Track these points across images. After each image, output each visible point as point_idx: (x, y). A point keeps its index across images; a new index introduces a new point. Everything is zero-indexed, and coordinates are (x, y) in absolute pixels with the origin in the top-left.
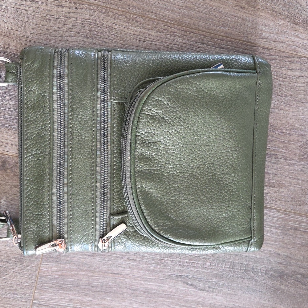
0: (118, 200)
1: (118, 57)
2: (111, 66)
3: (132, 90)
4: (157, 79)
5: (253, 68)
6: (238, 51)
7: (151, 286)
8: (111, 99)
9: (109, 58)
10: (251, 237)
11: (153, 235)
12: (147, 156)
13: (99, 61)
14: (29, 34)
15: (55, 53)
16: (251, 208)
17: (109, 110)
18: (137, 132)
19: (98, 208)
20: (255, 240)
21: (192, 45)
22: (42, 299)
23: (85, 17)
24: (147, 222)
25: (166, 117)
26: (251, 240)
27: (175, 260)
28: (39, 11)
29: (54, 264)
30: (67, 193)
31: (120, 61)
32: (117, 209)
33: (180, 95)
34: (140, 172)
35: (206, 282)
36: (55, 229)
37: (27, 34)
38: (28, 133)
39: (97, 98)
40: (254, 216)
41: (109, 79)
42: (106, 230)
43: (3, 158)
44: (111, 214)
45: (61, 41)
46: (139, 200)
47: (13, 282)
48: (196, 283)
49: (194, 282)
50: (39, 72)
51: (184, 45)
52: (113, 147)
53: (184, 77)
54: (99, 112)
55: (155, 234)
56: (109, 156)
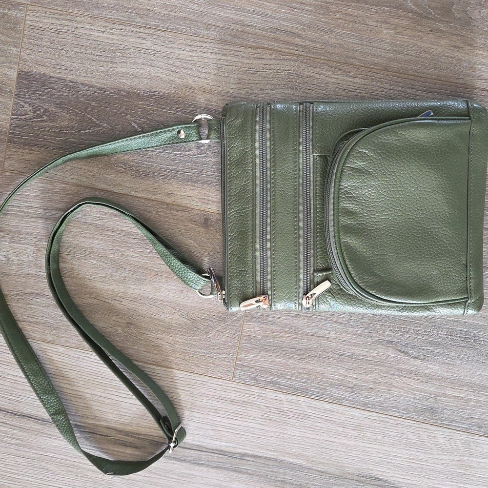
0: (322, 257)
1: (320, 109)
2: (313, 119)
3: (334, 143)
4: (360, 131)
5: (466, 114)
6: (453, 95)
7: (358, 351)
8: (313, 152)
9: (311, 111)
10: (468, 297)
11: (358, 291)
12: (350, 209)
13: (301, 113)
14: (230, 89)
15: (257, 108)
16: (466, 266)
17: (312, 164)
18: (340, 185)
19: (301, 265)
20: (473, 301)
21: (400, 91)
22: (245, 360)
23: (286, 68)
24: (352, 278)
25: (370, 169)
26: (468, 300)
27: (385, 324)
28: (240, 65)
29: (257, 324)
30: (271, 248)
31: (322, 113)
32: (320, 266)
33: (385, 147)
34: (344, 226)
35: (420, 349)
36: (258, 286)
37: (227, 90)
38: (231, 189)
39: (299, 151)
40: (470, 275)
41: (311, 132)
42: (310, 287)
43: (205, 215)
44: (314, 271)
45: (262, 94)
46: (343, 255)
47: (217, 341)
48: (409, 350)
49: (406, 349)
50: (242, 128)
51: (392, 91)
52: (316, 201)
53: (389, 127)
54: (301, 166)
55: (360, 290)
56: (312, 211)
